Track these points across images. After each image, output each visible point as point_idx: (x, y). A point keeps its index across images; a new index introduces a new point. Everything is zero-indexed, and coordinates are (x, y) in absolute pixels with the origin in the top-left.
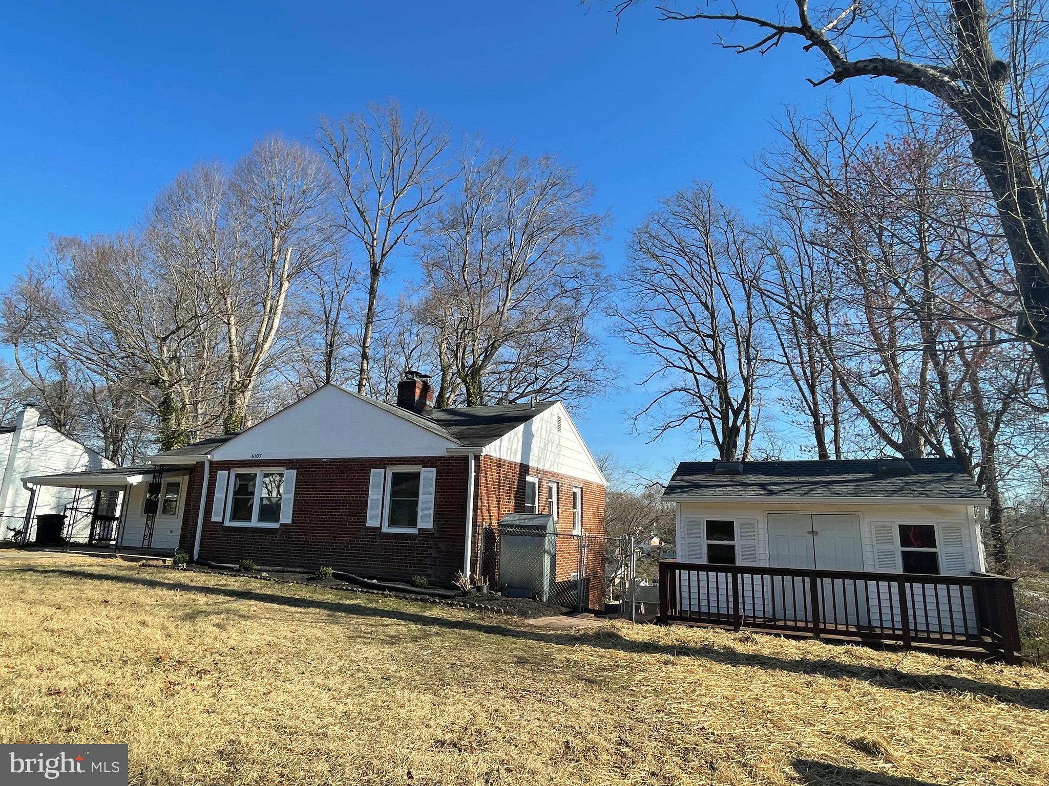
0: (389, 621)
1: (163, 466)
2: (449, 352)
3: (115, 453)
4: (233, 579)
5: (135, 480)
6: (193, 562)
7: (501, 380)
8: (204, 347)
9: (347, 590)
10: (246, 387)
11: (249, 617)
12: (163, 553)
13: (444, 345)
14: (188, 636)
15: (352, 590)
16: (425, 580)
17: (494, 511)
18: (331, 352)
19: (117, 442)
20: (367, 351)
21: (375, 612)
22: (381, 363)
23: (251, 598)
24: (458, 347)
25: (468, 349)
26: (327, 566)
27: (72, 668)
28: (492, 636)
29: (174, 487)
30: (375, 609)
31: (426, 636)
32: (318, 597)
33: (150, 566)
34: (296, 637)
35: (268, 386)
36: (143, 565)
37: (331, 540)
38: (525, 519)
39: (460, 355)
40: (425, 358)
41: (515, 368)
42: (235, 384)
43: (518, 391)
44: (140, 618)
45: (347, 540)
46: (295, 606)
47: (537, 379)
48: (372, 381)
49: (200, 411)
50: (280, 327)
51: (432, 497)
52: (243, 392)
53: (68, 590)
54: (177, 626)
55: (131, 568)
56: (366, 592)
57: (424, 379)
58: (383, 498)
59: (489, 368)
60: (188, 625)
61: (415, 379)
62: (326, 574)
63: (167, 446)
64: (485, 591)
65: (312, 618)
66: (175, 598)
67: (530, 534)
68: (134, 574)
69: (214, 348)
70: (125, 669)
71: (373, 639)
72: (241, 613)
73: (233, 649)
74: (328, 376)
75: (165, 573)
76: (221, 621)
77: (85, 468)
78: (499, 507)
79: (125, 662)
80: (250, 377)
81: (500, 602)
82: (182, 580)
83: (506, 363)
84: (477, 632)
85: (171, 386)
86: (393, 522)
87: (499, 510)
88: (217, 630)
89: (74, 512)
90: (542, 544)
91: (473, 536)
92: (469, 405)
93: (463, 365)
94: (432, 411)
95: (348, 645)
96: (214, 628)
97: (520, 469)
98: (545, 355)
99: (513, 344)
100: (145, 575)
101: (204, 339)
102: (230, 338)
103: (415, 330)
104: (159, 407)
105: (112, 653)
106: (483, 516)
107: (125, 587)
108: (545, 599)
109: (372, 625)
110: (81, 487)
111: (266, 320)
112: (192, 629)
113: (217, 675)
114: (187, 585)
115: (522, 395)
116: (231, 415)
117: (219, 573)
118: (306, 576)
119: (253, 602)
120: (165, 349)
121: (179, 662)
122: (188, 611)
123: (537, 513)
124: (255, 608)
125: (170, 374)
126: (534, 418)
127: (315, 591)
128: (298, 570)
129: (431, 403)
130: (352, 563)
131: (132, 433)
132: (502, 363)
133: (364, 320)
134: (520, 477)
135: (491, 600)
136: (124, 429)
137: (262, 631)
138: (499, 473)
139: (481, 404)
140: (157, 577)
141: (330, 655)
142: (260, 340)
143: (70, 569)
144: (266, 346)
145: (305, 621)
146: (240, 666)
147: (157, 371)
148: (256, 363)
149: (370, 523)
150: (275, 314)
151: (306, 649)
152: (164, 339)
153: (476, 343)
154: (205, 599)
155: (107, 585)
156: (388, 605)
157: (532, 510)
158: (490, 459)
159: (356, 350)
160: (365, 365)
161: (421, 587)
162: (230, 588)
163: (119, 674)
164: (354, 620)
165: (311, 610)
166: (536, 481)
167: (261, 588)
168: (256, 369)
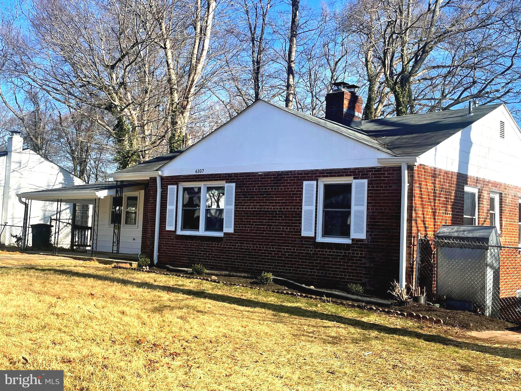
0: (330, 324)
1: (122, 181)
2: (376, 60)
3: (82, 172)
4: (188, 281)
5: (102, 194)
6: (154, 266)
7: (434, 86)
8: (145, 72)
9: (287, 293)
10: (185, 108)
11: (205, 312)
12: (130, 258)
13: (371, 53)
14: (159, 325)
15: (292, 294)
16: (360, 289)
17: (430, 223)
18: (258, 68)
19: (82, 162)
20: (293, 65)
21: (315, 315)
22: (306, 77)
23: (205, 297)
24: (385, 53)
25: (396, 55)
26: (268, 272)
27: (76, 343)
28: (433, 344)
29: (133, 200)
30: (315, 312)
31: (366, 339)
32: (262, 299)
33: (120, 268)
34: (248, 332)
35: (203, 106)
36: (115, 267)
37: (270, 248)
38: (464, 231)
39: (387, 62)
40: (351, 68)
41: (449, 72)
42: (174, 106)
43: (453, 97)
44: (120, 309)
45: (284, 249)
46: (243, 305)
47: (474, 82)
48: (299, 96)
49: (147, 133)
50: (210, 47)
51: (364, 208)
52: (182, 113)
53: (62, 284)
54: (149, 316)
55: (106, 269)
56: (305, 297)
57: (352, 90)
58: (316, 209)
59: (420, 74)
60: (157, 315)
61: (343, 90)
62: (267, 279)
63: (124, 165)
64: (422, 301)
65: (259, 316)
66: (144, 295)
67: (469, 247)
68: (108, 274)
69: (153, 72)
70: (115, 348)
71: (315, 338)
72: (199, 309)
73: (196, 337)
74: (257, 94)
75: (133, 274)
76: (183, 314)
77: (61, 185)
78: (435, 219)
79: (114, 342)
80: (187, 98)
81: (438, 313)
82: (148, 280)
83: (438, 67)
84: (417, 340)
85: (122, 110)
86: (326, 233)
87: (435, 222)
88: (182, 322)
89: (58, 222)
90: (484, 257)
91: (409, 247)
92: (398, 115)
93: (391, 73)
94: (360, 123)
95: (293, 341)
96: (179, 320)
97: (457, 179)
98: (485, 55)
99: (447, 45)
100: (118, 275)
101: (145, 65)
102: (167, 62)
103: (339, 40)
104: (114, 130)
105: (103, 334)
106: (417, 227)
107: (104, 284)
108: (488, 313)
109: (313, 326)
110: (61, 201)
111: (197, 41)
112: (161, 319)
113: (186, 358)
114: (152, 285)
115: (457, 102)
116: (174, 135)
117: (176, 275)
118: (249, 280)
119: (207, 300)
120: (114, 76)
121: (154, 345)
122: (156, 305)
123: (477, 224)
124: (210, 306)
125: (120, 99)
126: (473, 125)
127: (259, 294)
128: (243, 275)
129: (359, 114)
130: (290, 270)
131: (93, 154)
132: (434, 67)
133: (289, 33)
134: (457, 188)
135: (429, 310)
136: (87, 151)
137: (218, 324)
138: (434, 183)
139: (412, 113)
140: (127, 277)
141: (278, 349)
142: (194, 61)
143: (61, 268)
144: (200, 67)
145: (253, 319)
146: (204, 352)
147: (109, 96)
148: (192, 85)
149: (304, 233)
150: (205, 35)
151: (257, 342)
152: (113, 67)
153: (405, 49)
154: (168, 296)
155: (90, 281)
156: (327, 309)
157: (471, 222)
158: (424, 168)
159: (282, 65)
160: (291, 80)
161: (357, 295)
162: (186, 288)
163: (110, 351)
164: (297, 320)
165: (257, 309)
166: (476, 191)
167: (213, 289)
168: (192, 90)
